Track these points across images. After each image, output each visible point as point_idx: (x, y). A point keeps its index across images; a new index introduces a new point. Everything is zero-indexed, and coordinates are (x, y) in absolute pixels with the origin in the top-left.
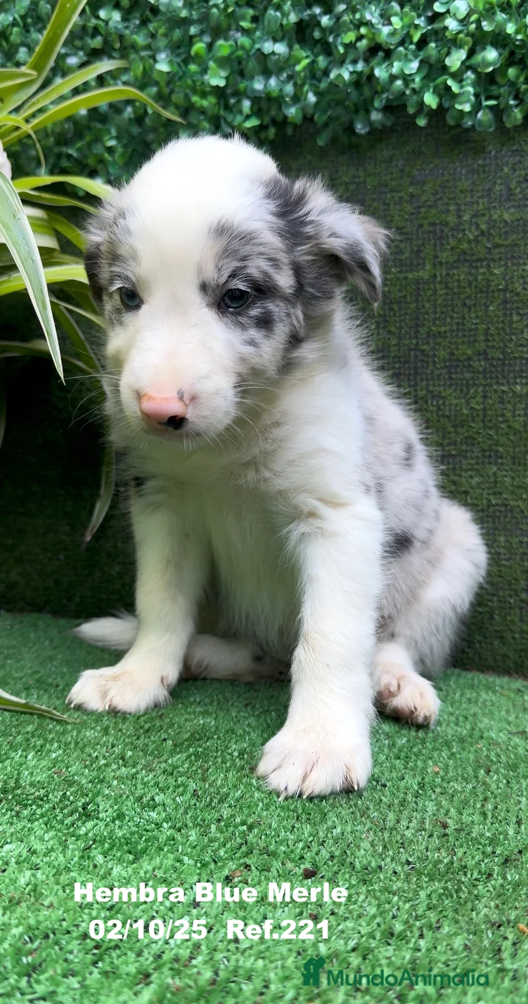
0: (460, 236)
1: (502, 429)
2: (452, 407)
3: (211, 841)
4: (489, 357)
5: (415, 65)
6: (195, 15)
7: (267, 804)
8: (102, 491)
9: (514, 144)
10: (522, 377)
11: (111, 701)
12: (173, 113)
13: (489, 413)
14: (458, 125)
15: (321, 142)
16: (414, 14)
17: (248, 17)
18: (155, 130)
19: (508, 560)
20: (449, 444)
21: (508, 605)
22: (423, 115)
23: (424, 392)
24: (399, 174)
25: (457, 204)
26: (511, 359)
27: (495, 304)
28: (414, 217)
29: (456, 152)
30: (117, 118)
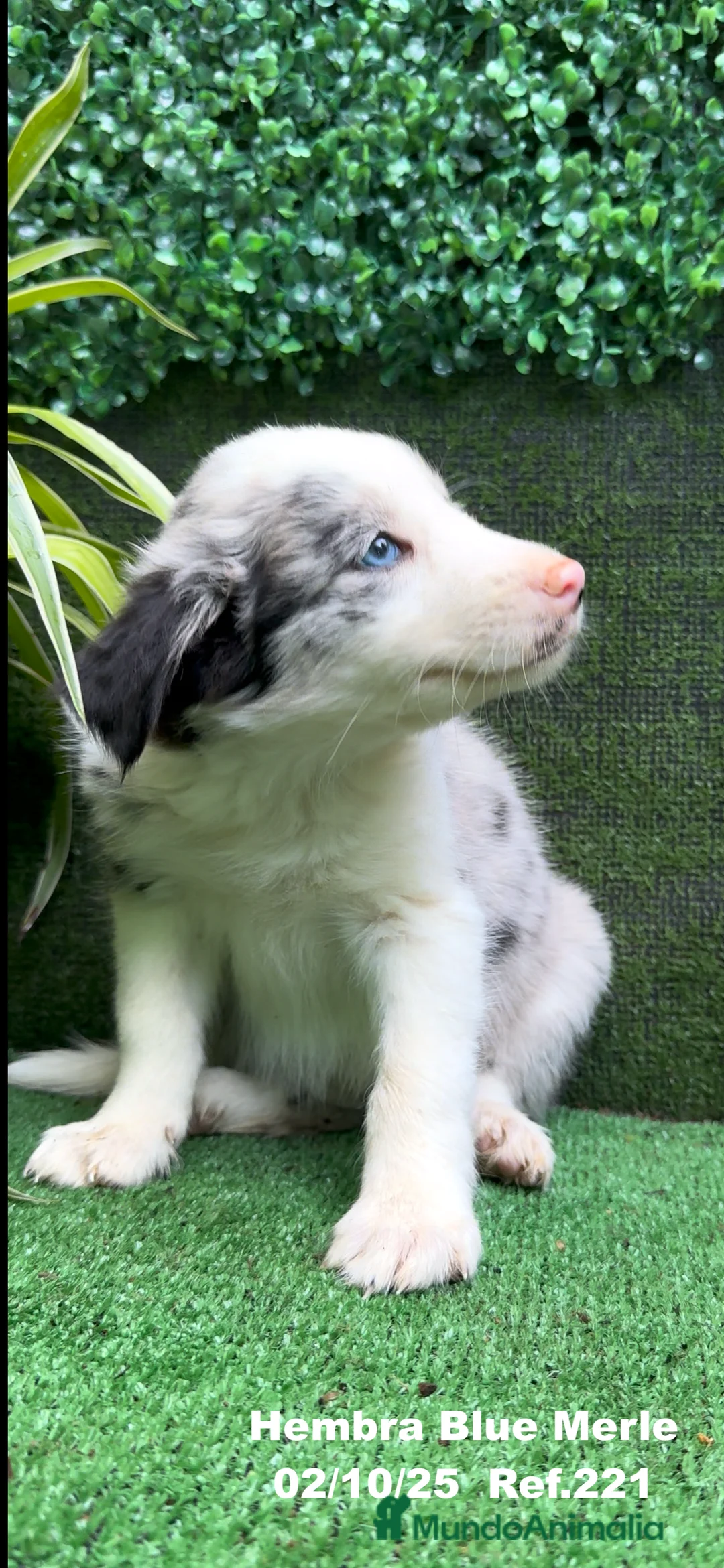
0: (570, 522)
1: (624, 779)
2: (559, 748)
3: (288, 1356)
4: (607, 683)
5: (516, 292)
6: (214, 191)
7: (349, 1305)
8: (49, 855)
9: (641, 406)
10: (647, 712)
11: (97, 1168)
12: (177, 323)
13: (606, 757)
14: (570, 375)
15: (386, 381)
16: (516, 224)
17: (290, 202)
18: (147, 342)
19: (630, 955)
20: (554, 797)
21: (630, 1017)
22: (525, 359)
23: (521, 726)
24: (490, 434)
25: (567, 480)
26: (633, 688)
27: (615, 614)
28: (508, 493)
29: (566, 410)
30: (92, 320)
